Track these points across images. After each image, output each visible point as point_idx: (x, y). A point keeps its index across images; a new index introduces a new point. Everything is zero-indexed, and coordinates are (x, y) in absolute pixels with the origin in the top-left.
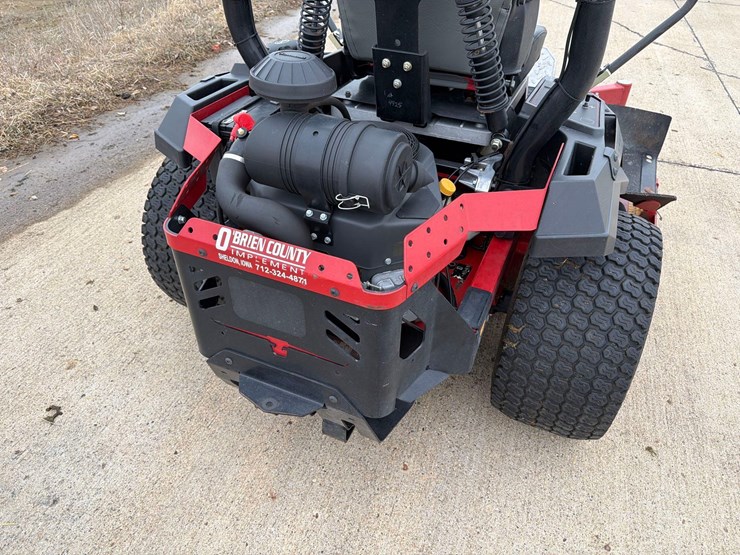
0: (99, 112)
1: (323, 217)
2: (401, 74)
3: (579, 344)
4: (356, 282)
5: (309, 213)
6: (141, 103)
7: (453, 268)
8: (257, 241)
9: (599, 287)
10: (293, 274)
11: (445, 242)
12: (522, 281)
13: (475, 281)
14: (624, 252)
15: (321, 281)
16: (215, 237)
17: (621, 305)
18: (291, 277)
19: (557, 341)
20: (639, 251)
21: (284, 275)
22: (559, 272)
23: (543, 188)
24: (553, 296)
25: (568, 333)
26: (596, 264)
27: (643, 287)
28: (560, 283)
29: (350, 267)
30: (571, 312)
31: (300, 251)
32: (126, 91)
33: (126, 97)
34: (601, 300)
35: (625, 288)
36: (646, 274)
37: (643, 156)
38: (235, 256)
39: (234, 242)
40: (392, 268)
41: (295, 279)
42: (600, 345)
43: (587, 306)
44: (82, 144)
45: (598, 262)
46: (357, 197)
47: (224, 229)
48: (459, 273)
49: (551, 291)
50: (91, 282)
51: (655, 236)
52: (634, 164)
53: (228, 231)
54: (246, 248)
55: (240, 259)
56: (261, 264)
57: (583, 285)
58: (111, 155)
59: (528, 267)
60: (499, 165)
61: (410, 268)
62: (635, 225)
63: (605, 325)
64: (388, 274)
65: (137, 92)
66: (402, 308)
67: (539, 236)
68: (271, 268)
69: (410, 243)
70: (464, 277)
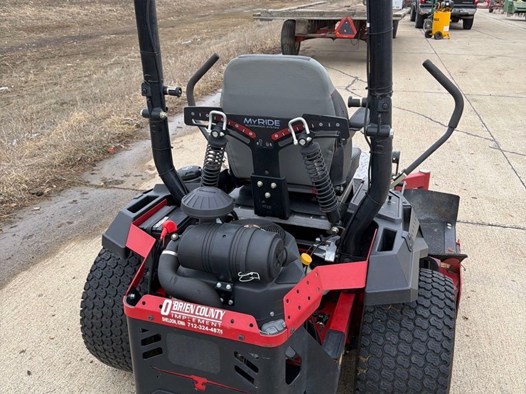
0: (18, 208)
1: (228, 287)
2: (270, 190)
3: (407, 366)
4: (255, 329)
5: (219, 285)
6: (53, 198)
7: (316, 316)
8: (189, 306)
9: (415, 324)
10: (214, 327)
11: (309, 298)
12: (364, 323)
13: (332, 325)
14: (428, 298)
15: (232, 330)
16: (161, 307)
17: (431, 335)
18: (212, 330)
19: (392, 365)
20: (438, 297)
21: (207, 329)
22: (387, 314)
23: (366, 260)
24: (385, 332)
25: (399, 358)
26: (411, 308)
27: (443, 322)
28: (389, 322)
29: (252, 319)
30: (398, 343)
31: (218, 311)
32: (39, 190)
33: (39, 194)
34: (417, 333)
35: (432, 323)
36: (445, 313)
37: (444, 224)
38: (174, 318)
39: (174, 309)
40: (275, 319)
41: (215, 330)
42: (421, 365)
43: (408, 338)
44: (5, 235)
45: (412, 306)
46: (252, 273)
47: (167, 301)
48: (321, 320)
49: (384, 328)
50: (23, 351)
51: (448, 285)
52: (438, 231)
53: (169, 301)
54: (181, 312)
55: (177, 319)
56: (191, 322)
57: (404, 321)
58: (31, 244)
59: (367, 312)
60: (339, 242)
61: (289, 318)
62: (434, 279)
63: (423, 351)
64: (272, 324)
65: (48, 190)
66: (285, 345)
67: (368, 291)
68: (198, 324)
69: (287, 301)
70: (325, 323)
